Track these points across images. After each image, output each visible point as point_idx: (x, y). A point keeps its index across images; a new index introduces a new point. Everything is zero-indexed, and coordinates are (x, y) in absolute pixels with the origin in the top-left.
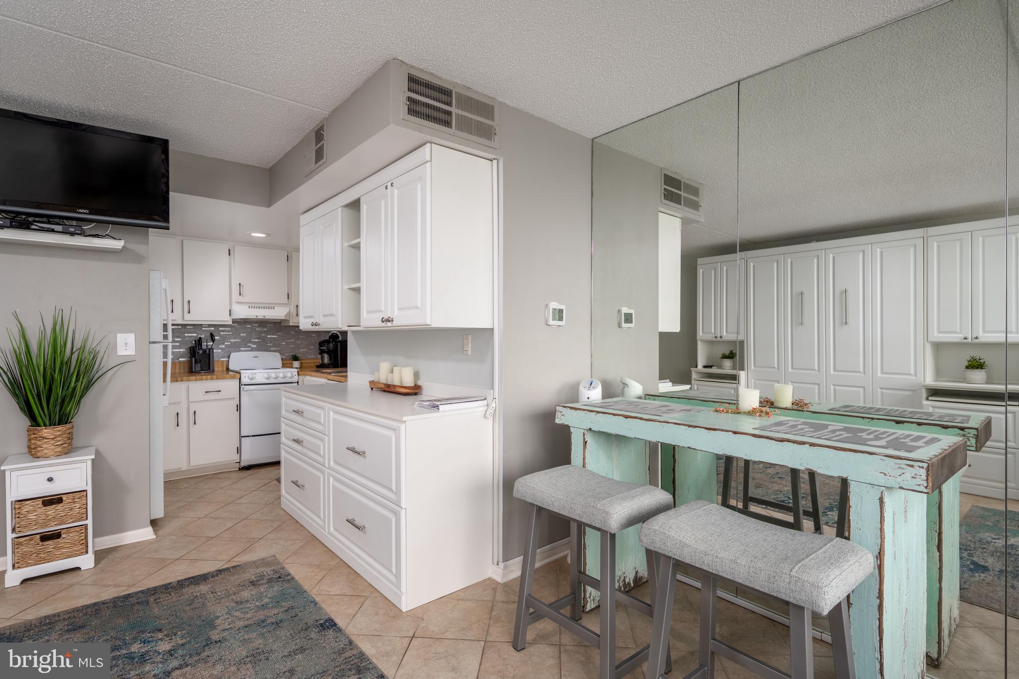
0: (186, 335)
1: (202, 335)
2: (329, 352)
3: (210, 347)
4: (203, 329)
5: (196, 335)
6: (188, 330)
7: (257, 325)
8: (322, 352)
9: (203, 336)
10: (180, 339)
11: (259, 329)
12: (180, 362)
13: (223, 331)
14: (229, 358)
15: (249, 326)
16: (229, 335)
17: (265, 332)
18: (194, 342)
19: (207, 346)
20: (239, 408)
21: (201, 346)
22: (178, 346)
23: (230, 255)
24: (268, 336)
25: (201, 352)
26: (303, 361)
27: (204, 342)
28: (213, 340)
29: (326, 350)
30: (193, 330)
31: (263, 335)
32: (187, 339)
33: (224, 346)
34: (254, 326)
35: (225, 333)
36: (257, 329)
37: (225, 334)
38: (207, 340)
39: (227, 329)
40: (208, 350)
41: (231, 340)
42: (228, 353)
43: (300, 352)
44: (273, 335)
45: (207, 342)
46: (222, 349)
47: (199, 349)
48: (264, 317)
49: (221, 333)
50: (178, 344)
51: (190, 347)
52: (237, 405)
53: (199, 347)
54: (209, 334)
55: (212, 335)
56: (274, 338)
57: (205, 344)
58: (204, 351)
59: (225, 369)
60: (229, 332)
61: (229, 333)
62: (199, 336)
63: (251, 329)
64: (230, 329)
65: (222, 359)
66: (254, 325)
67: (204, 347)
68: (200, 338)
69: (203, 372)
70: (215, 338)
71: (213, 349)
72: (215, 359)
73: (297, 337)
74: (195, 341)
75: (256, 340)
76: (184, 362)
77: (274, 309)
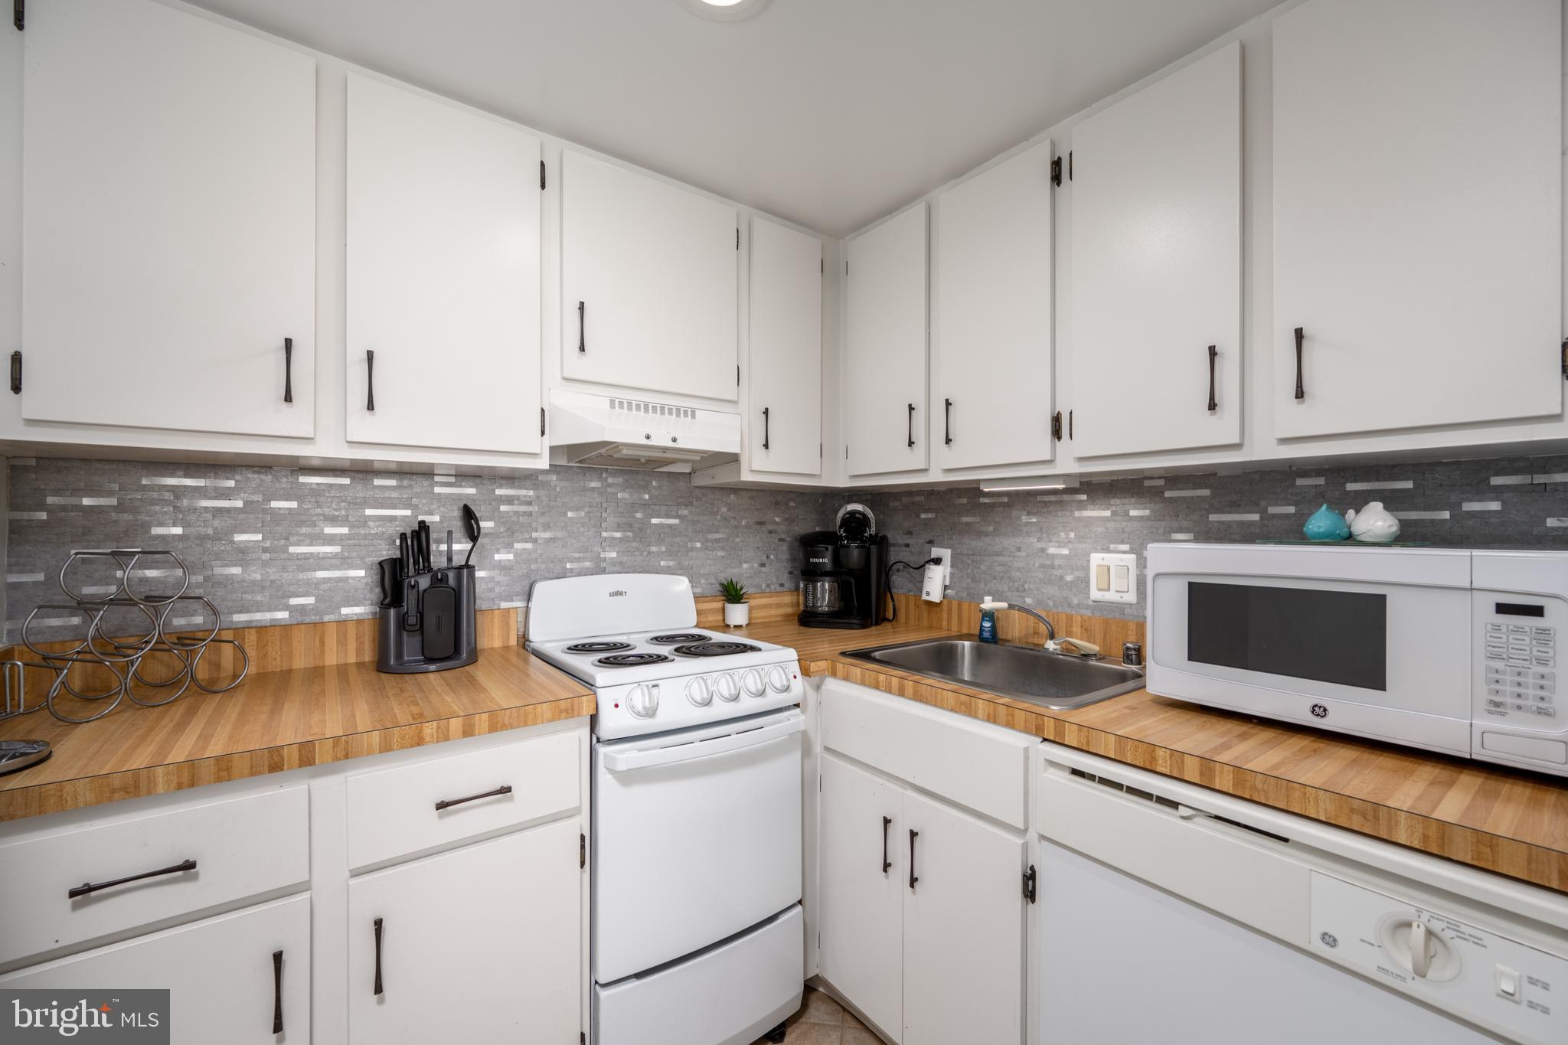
0: (369, 512)
1: (431, 513)
2: (838, 572)
3: (459, 560)
4: (437, 490)
5: (408, 512)
6: (378, 494)
7: (620, 480)
8: (810, 574)
9: (437, 518)
10: (345, 530)
11: (626, 495)
12: (342, 623)
13: (509, 500)
14: (529, 598)
15: (593, 484)
16: (530, 514)
17: (645, 505)
18: (398, 542)
19: (450, 559)
20: (588, 850)
21: (427, 559)
22: (335, 556)
23: (543, 186)
24: (654, 521)
25: (424, 582)
26: (753, 602)
27: (439, 542)
28: (473, 535)
29: (829, 567)
30: (395, 495)
31: (639, 515)
32: (374, 528)
33: (511, 557)
34: (610, 485)
35: (515, 508)
36: (620, 495)
37: (516, 513)
38: (450, 533)
39: (523, 492)
40: (451, 575)
41: (535, 535)
42: (526, 583)
43: (743, 572)
44: (668, 516)
45: (450, 544)
46: (505, 568)
47: (418, 573)
48: (674, 440)
49: (503, 508)
50: (336, 549)
51: (381, 564)
52: (583, 838)
53: (416, 562)
54: (456, 513)
55: (469, 516)
56: (670, 526)
57: (444, 547)
58: (439, 580)
59: (513, 642)
60: (529, 503)
61: (530, 508)
62: (420, 518)
63: (601, 494)
64: (531, 493)
65: (504, 605)
66: (610, 480)
67: (438, 561)
68: (422, 524)
69: (432, 667)
70: (482, 524)
71: (470, 568)
72: (481, 604)
73: (733, 523)
74: (403, 537)
75: (618, 535)
76: (359, 622)
77: (693, 416)
